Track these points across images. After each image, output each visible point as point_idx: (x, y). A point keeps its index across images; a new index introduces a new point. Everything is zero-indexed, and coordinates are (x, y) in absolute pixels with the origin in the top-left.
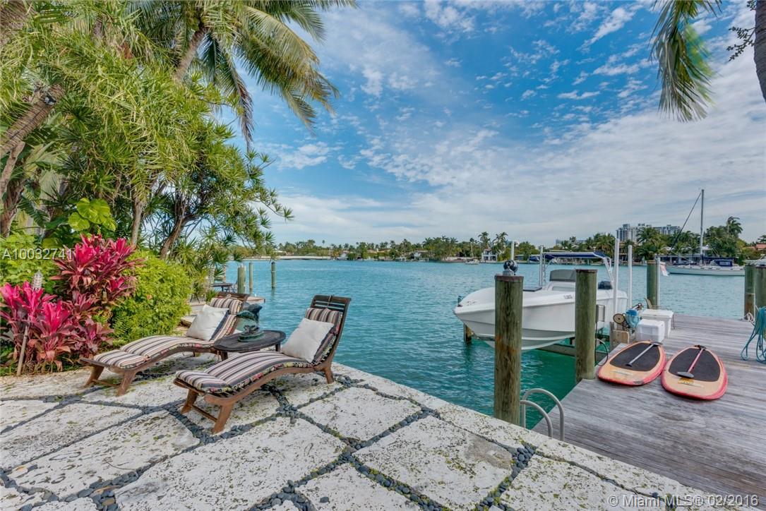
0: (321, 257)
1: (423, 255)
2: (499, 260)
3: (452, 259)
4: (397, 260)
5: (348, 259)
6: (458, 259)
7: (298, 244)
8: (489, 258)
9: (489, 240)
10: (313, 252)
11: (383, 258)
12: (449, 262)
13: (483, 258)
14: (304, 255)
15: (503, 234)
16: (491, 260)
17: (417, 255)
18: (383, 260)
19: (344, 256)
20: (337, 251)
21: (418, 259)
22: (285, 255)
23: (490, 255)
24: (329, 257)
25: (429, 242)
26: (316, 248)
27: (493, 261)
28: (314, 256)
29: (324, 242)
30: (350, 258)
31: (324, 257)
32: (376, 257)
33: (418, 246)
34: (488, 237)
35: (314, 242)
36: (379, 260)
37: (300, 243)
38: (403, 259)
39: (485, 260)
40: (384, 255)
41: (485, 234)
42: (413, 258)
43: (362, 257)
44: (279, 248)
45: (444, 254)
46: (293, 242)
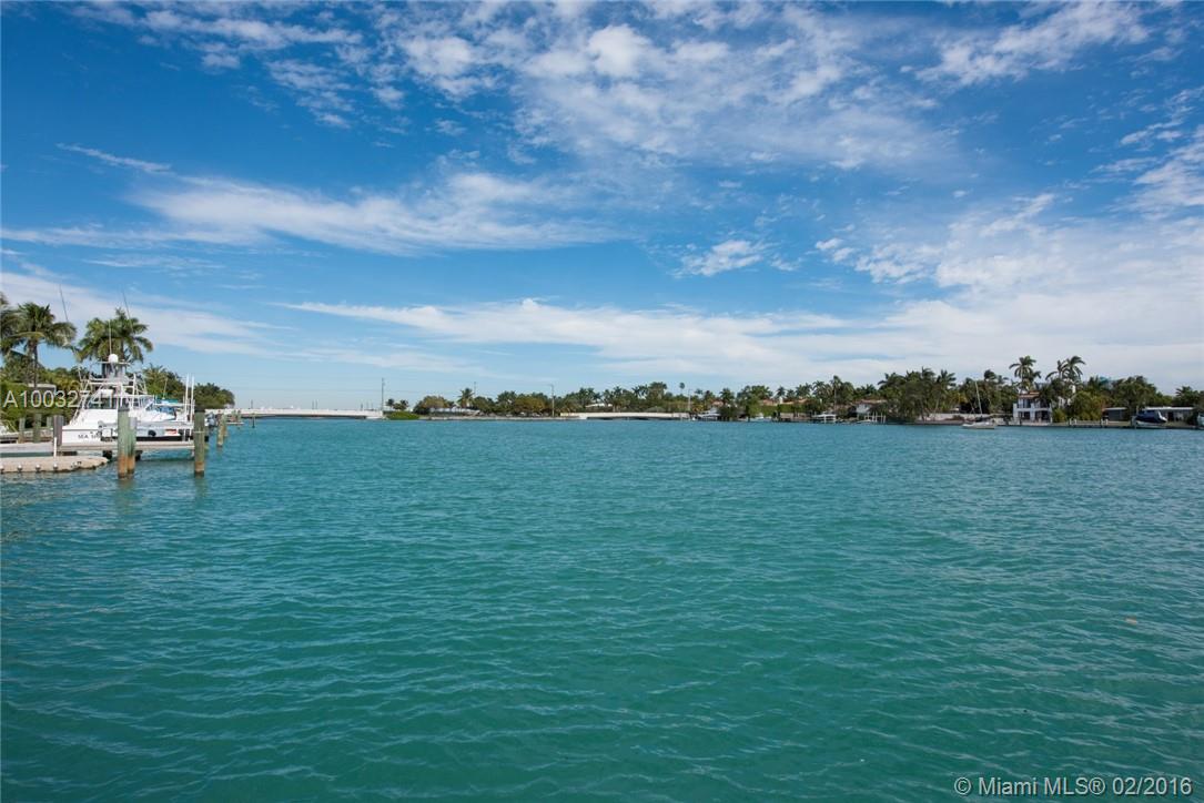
0: (669, 415)
1: (875, 410)
2: (1057, 419)
3: (940, 417)
4: (815, 421)
5: (719, 418)
6: (955, 418)
7: (637, 391)
8: (1032, 416)
9: (1037, 374)
10: (661, 405)
11: (791, 416)
12: (935, 424)
13: (1016, 415)
14: (642, 411)
15: (1075, 360)
16: (1036, 418)
17: (862, 409)
18: (787, 420)
19: (713, 412)
20: (701, 403)
21: (862, 418)
22: (610, 410)
23: (1034, 409)
24: (684, 415)
25: (892, 381)
26: (668, 397)
27: (1041, 423)
28: (660, 412)
29: (682, 386)
30: (725, 415)
31: (676, 415)
32: (775, 413)
33: (868, 391)
34: (1034, 368)
35: (665, 386)
36: (781, 420)
37: (642, 388)
38: (829, 419)
39: (1021, 419)
40: (793, 409)
41: (1026, 362)
42: (854, 415)
43: (747, 414)
44: (603, 398)
45: (920, 407)
46: (629, 387)
